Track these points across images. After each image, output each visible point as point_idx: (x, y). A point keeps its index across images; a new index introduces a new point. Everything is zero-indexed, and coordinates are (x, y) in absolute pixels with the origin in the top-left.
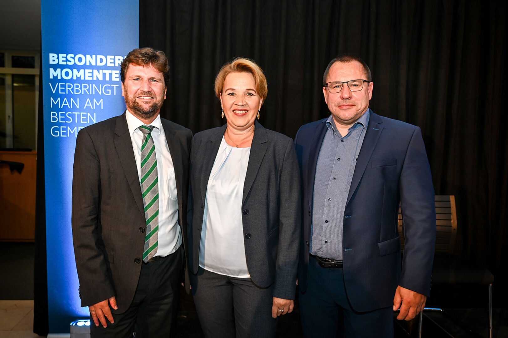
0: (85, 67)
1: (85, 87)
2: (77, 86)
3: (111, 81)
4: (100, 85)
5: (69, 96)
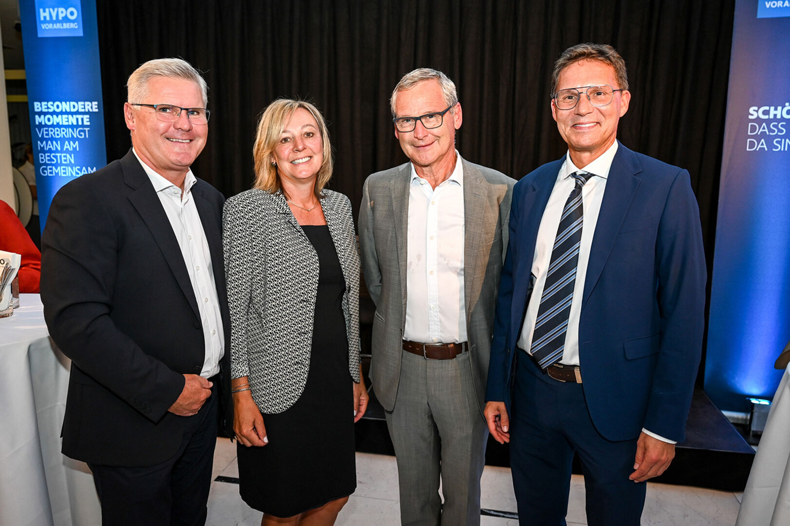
0: (62, 113)
1: (63, 131)
2: (57, 131)
3: (83, 126)
4: (75, 129)
5: (52, 139)
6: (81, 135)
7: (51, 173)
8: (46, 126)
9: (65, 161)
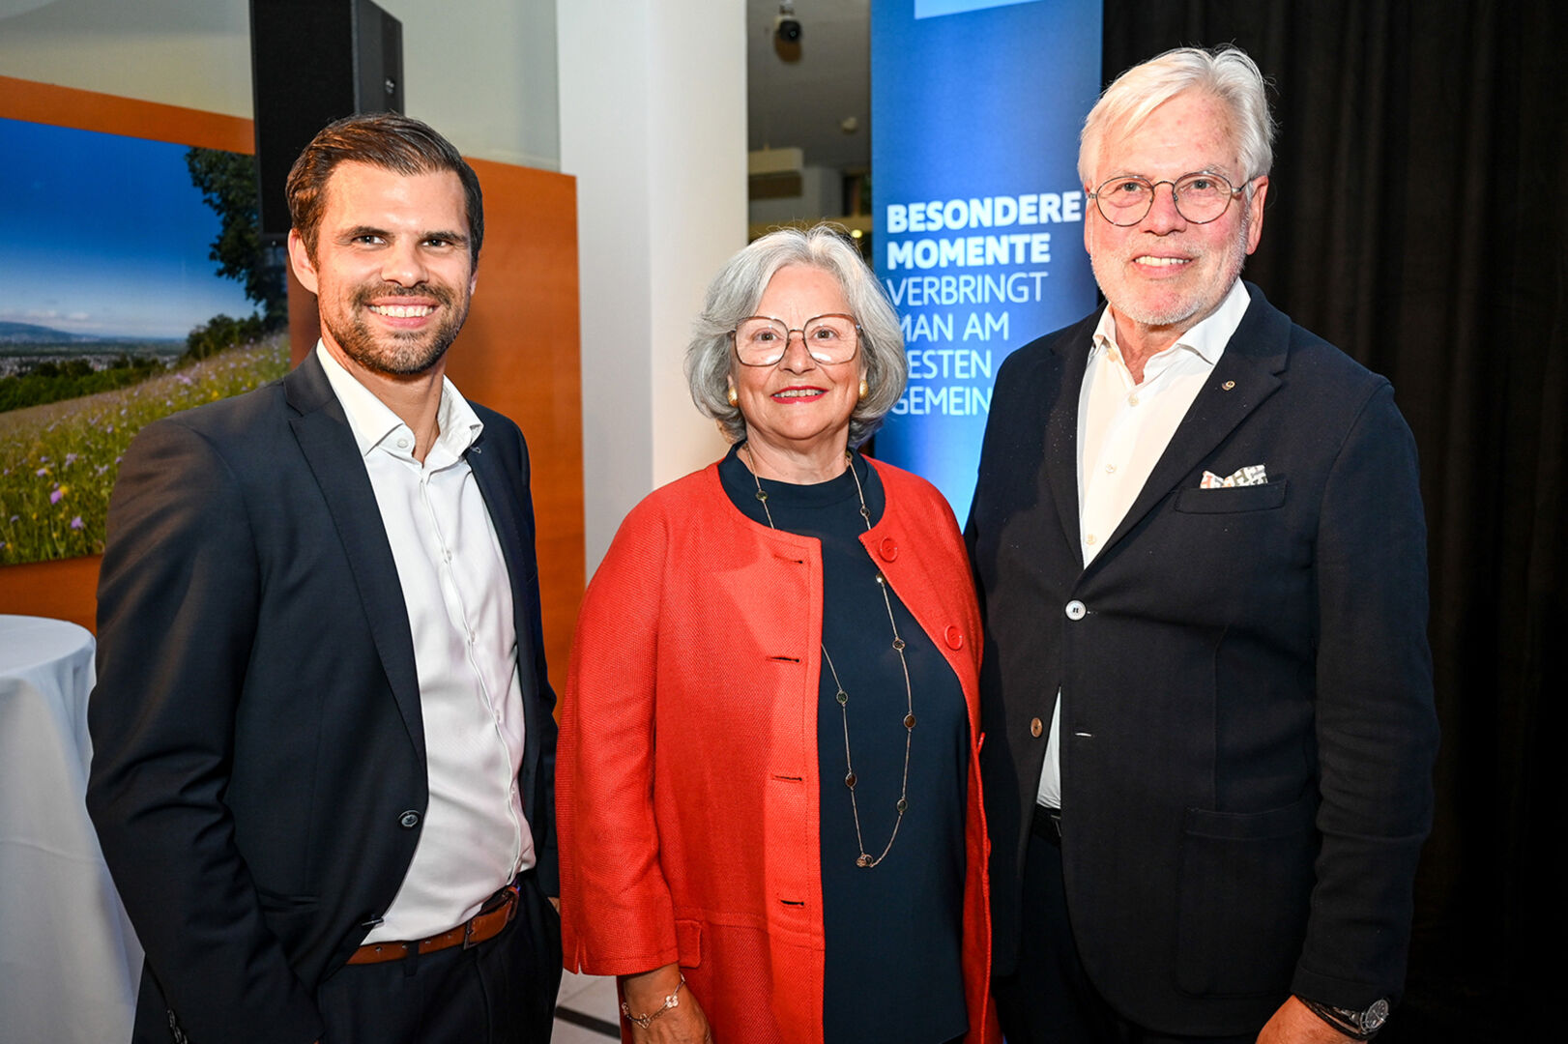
0: (967, 232)
1: (967, 283)
2: (949, 284)
3: (1029, 266)
4: (1003, 278)
5: (930, 309)
6: (1020, 294)
7: (918, 406)
8: (917, 271)
9: (964, 370)
